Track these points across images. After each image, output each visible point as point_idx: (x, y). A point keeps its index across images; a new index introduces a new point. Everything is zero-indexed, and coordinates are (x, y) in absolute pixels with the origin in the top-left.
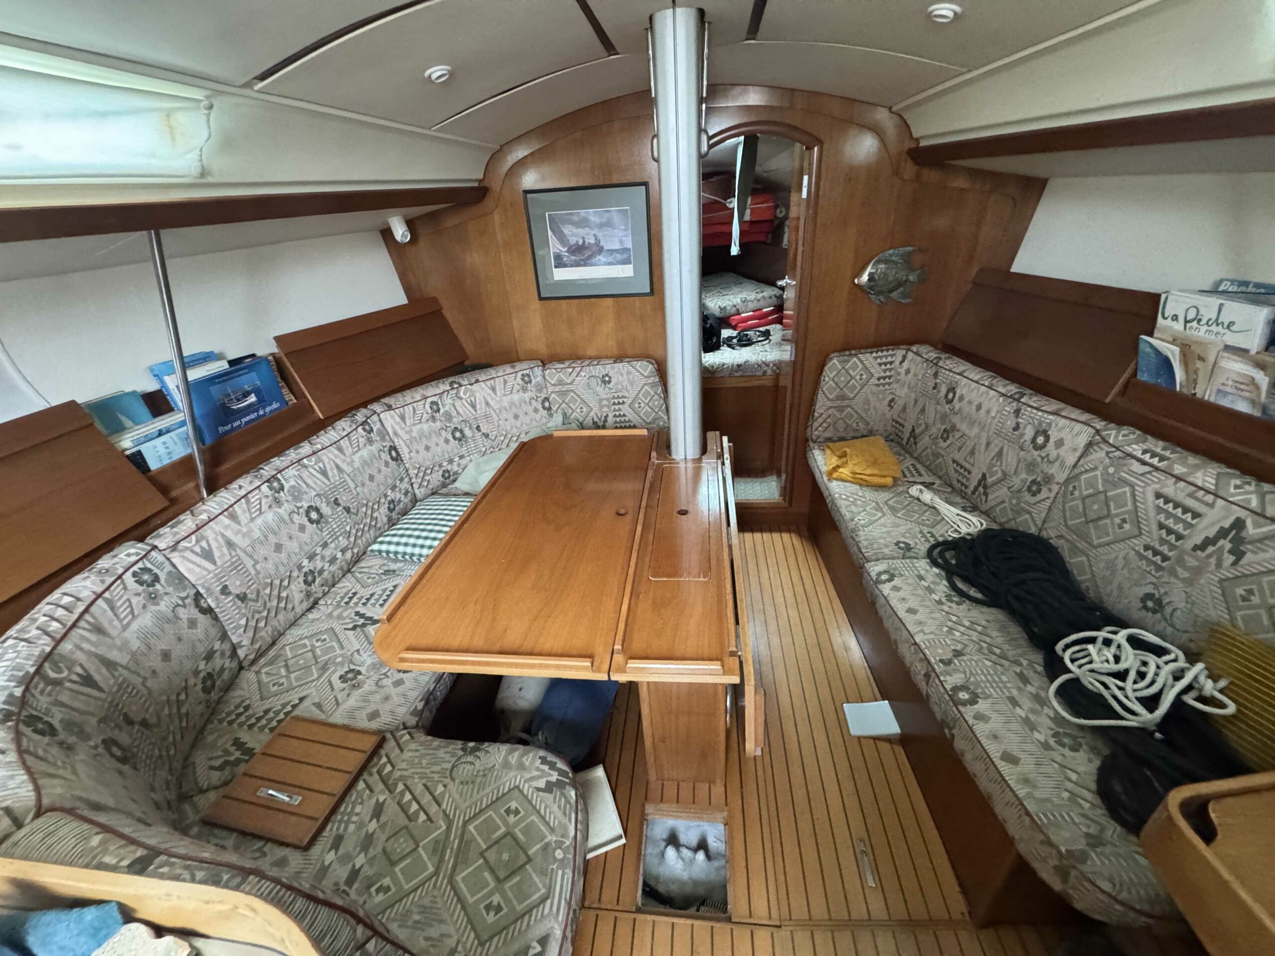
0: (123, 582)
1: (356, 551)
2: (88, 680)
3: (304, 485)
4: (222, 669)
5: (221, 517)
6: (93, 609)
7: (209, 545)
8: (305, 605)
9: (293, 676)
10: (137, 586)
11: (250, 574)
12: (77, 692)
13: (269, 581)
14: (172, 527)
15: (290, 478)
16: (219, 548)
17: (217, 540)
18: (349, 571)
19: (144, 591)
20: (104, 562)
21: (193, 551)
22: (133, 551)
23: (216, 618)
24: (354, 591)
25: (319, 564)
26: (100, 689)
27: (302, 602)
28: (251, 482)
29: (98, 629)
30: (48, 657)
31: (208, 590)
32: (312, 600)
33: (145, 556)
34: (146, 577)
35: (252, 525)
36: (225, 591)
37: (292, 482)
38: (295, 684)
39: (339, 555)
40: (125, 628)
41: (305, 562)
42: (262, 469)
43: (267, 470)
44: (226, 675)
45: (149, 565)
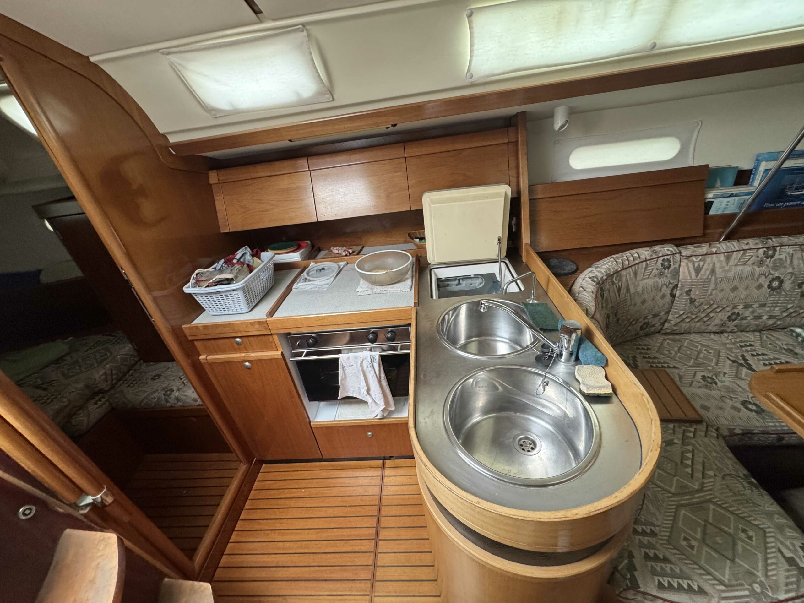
0: (657, 261)
1: (779, 323)
2: (619, 290)
3: (788, 262)
5: (722, 255)
6: (640, 264)
7: (703, 265)
8: (715, 329)
10: (660, 265)
11: (706, 293)
12: (615, 292)
13: (712, 302)
14: (695, 247)
15: (784, 253)
16: (707, 270)
17: (709, 264)
18: (760, 331)
19: (661, 269)
20: (657, 248)
21: (694, 264)
22: (671, 249)
23: (673, 302)
24: (752, 343)
25: (747, 313)
28: (757, 244)
29: (635, 274)
30: (617, 272)
31: (682, 286)
32: (722, 329)
33: (673, 254)
34: (666, 264)
35: (733, 268)
36: (688, 293)
37: (783, 256)
38: (677, 359)
39: (765, 318)
40: (643, 279)
41: (741, 307)
42: (771, 239)
43: (773, 241)
44: (652, 329)
45: (671, 260)
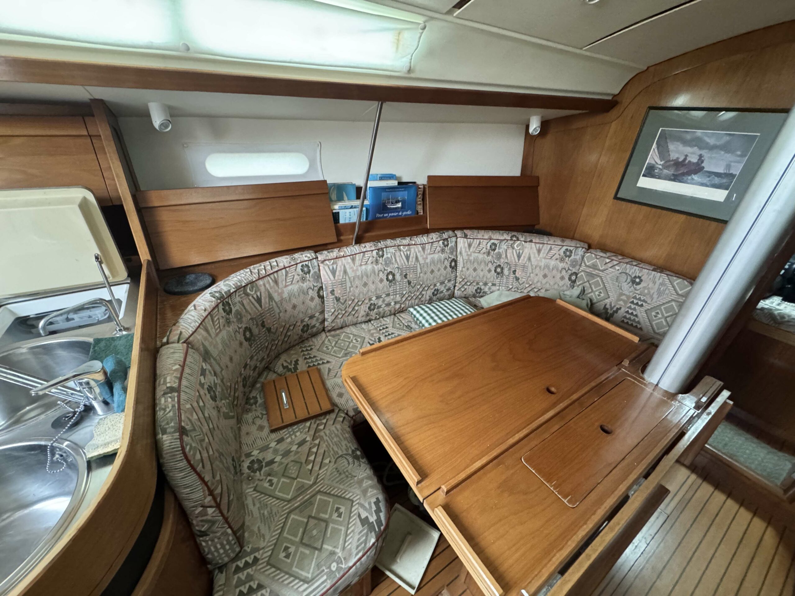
0: (296, 267)
1: (403, 306)
2: (259, 300)
3: (394, 260)
4: (314, 326)
5: (349, 257)
6: (280, 272)
7: (336, 268)
8: (364, 319)
9: (335, 348)
10: (300, 271)
11: (346, 290)
12: (252, 302)
13: (353, 298)
14: (328, 252)
15: (389, 253)
16: (340, 271)
17: (341, 267)
18: (395, 314)
19: (302, 274)
20: (296, 255)
21: (329, 267)
22: (309, 255)
23: (323, 302)
24: (388, 326)
25: (380, 302)
26: (261, 306)
27: (363, 316)
28: (371, 246)
29: (276, 282)
30: (252, 283)
31: (326, 288)
32: (368, 318)
33: (311, 260)
34: (306, 269)
35: (359, 268)
36: (332, 292)
37: (389, 256)
38: (332, 353)
39: (393, 304)
40: (286, 286)
41: (374, 298)
42: (380, 242)
43: (381, 244)
44: (315, 330)
45: (310, 265)
